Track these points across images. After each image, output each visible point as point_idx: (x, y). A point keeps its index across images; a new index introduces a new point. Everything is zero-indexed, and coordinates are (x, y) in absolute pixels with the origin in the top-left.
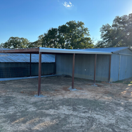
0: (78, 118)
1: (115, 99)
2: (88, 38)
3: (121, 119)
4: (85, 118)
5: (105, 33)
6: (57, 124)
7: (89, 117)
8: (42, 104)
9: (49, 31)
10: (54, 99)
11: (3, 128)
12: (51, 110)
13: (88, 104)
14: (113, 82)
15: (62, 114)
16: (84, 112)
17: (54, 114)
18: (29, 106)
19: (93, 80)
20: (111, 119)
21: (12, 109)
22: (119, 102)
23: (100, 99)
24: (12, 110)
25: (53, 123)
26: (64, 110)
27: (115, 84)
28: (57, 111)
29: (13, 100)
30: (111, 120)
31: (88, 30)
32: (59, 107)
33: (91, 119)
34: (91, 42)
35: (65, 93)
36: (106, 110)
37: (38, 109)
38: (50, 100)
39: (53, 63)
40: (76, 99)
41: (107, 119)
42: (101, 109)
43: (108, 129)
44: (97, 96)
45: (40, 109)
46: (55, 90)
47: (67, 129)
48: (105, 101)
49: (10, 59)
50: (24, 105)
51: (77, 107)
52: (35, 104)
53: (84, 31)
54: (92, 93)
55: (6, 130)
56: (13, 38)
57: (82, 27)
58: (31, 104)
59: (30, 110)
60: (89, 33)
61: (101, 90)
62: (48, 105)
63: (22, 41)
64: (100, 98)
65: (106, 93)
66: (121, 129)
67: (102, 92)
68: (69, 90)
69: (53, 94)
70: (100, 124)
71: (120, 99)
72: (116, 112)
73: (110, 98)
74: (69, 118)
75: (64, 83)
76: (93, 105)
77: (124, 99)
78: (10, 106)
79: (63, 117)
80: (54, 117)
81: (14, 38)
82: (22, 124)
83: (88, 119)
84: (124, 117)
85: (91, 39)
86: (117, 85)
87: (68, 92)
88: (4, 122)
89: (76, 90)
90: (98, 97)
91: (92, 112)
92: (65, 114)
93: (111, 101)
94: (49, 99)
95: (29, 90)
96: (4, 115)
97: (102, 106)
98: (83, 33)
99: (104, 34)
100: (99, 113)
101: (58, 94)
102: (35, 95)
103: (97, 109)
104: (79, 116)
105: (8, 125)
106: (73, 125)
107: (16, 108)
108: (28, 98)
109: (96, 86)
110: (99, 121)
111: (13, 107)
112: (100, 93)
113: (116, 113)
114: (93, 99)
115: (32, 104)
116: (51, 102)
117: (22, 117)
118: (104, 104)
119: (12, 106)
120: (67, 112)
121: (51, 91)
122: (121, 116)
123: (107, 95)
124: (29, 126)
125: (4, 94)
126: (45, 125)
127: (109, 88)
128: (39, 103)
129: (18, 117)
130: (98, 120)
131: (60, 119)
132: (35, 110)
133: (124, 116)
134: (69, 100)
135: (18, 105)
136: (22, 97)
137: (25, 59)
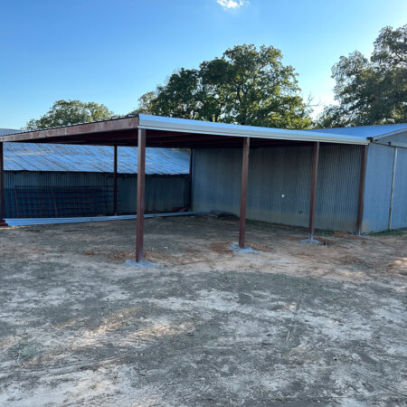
0: (256, 322)
1: (376, 279)
2: (294, 98)
3: (390, 329)
4: (274, 324)
5: (348, 81)
6: (191, 335)
7: (288, 321)
8: (147, 284)
9: (172, 79)
10: (183, 272)
11: (29, 340)
12: (172, 299)
13: (288, 288)
14: (372, 234)
15: (206, 310)
16: (275, 309)
17: (182, 308)
18: (108, 288)
19: (307, 226)
20: (357, 329)
21: (59, 294)
22: (388, 286)
23: (325, 277)
24: (59, 297)
25: (179, 333)
26: (213, 301)
27: (376, 238)
28: (192, 302)
29: (62, 271)
30: (359, 332)
31: (294, 72)
32: (197, 292)
33: (295, 326)
34: (303, 110)
35: (218, 258)
36: (343, 306)
37: (136, 296)
38: (172, 275)
39: (182, 176)
40: (251, 275)
41: (344, 328)
42: (327, 302)
43: (347, 353)
44: (316, 268)
45: (141, 296)
46: (188, 250)
47: (219, 348)
48: (343, 282)
49: (54, 162)
50: (93, 284)
51: (253, 294)
52: (126, 283)
53: (280, 78)
54: (301, 260)
55: (40, 344)
56: (64, 104)
57: (274, 65)
58: (113, 283)
59: (111, 297)
60: (296, 82)
61: (332, 255)
62: (163, 286)
63: (92, 112)
64: (326, 274)
65: (345, 263)
66: (388, 355)
67: (334, 259)
68: (231, 251)
69: (180, 260)
70: (323, 341)
71: (392, 277)
72: (376, 312)
73: (359, 274)
74: (226, 321)
75: (215, 234)
76: (304, 291)
77: (403, 278)
78: (53, 286)
79: (208, 317)
80: (182, 317)
81: (68, 104)
82: (87, 333)
83: (284, 325)
84: (400, 325)
85: (303, 102)
86: (384, 241)
87: (227, 256)
88: (34, 325)
89: (252, 250)
90: (320, 271)
91: (297, 309)
92: (214, 310)
93: (363, 282)
94: (168, 271)
95: (110, 247)
96: (33, 309)
97: (330, 293)
98: (278, 83)
99: (345, 84)
100: (321, 312)
101: (197, 260)
102: (128, 261)
103: (316, 301)
104: (257, 316)
105: (44, 334)
106: (238, 339)
107: (69, 291)
108: (106, 267)
109: (317, 242)
110: (320, 333)
111: (62, 290)
112: (328, 262)
113: (374, 314)
114: (305, 275)
115: (119, 282)
116: (175, 279)
117: (86, 315)
118: (339, 288)
119: (57, 286)
120: (221, 306)
121: (174, 253)
122: (391, 322)
123: (350, 267)
124: (106, 337)
125: (35, 256)
126: (155, 338)
127: (356, 249)
128: (138, 281)
129: (75, 314)
130: (316, 330)
131: (200, 322)
132: (124, 297)
133: (399, 322)
134: (229, 276)
135: (76, 284)
136: (89, 264)
137: (100, 164)
